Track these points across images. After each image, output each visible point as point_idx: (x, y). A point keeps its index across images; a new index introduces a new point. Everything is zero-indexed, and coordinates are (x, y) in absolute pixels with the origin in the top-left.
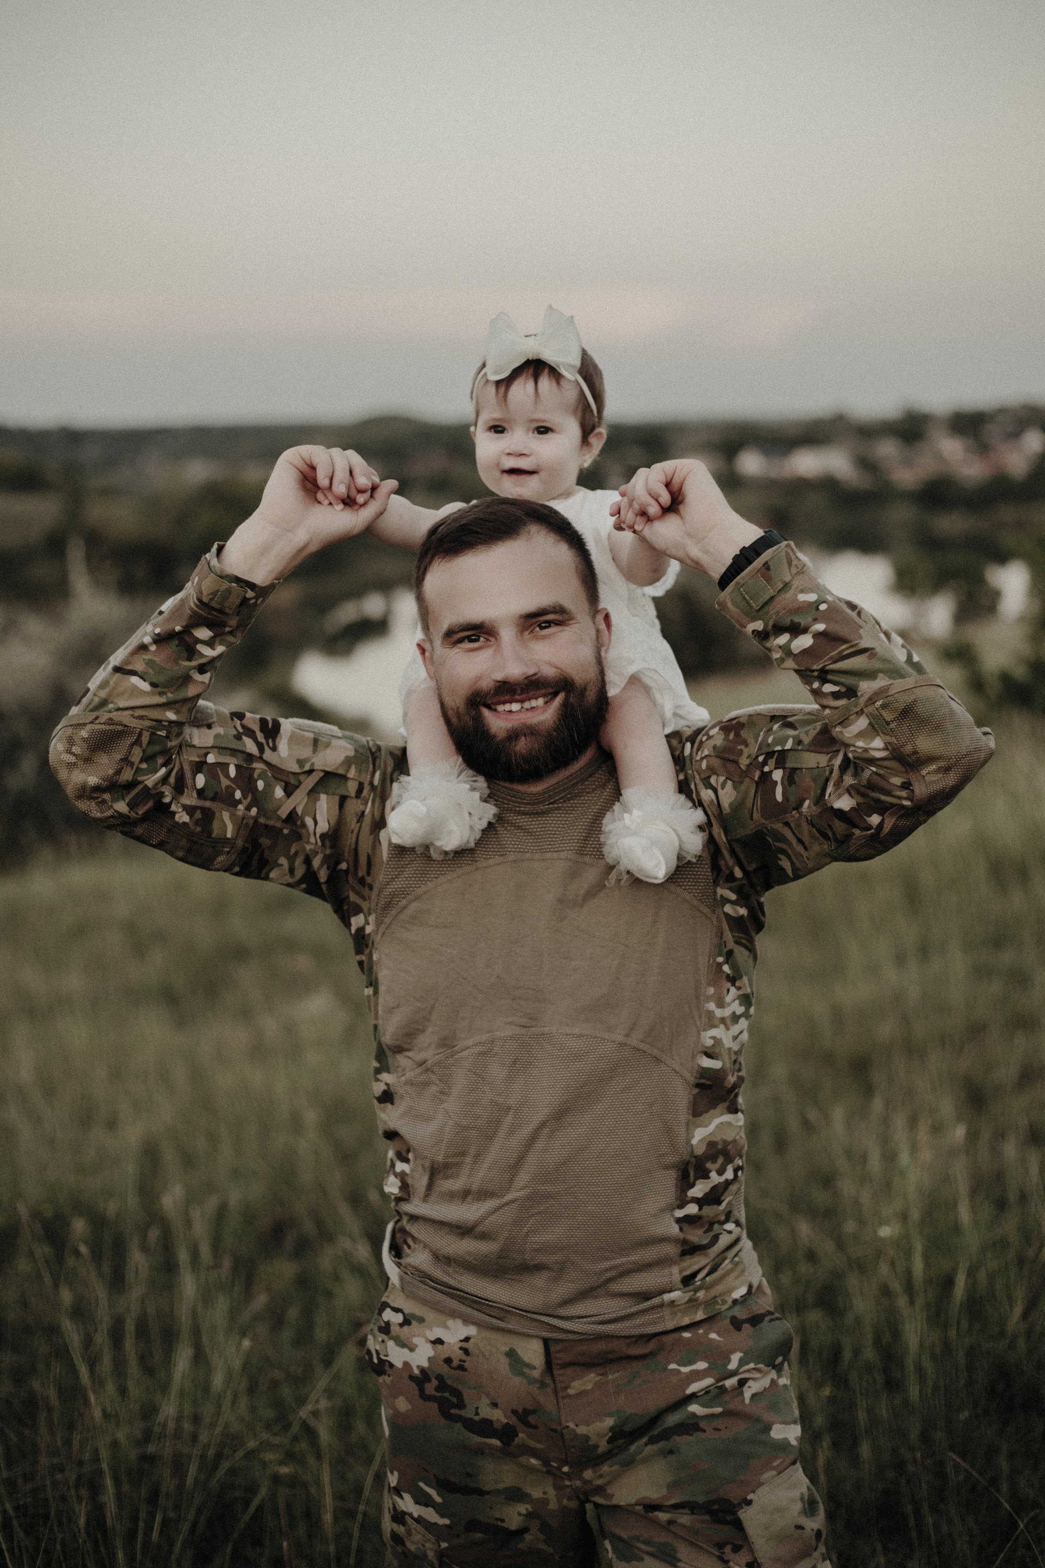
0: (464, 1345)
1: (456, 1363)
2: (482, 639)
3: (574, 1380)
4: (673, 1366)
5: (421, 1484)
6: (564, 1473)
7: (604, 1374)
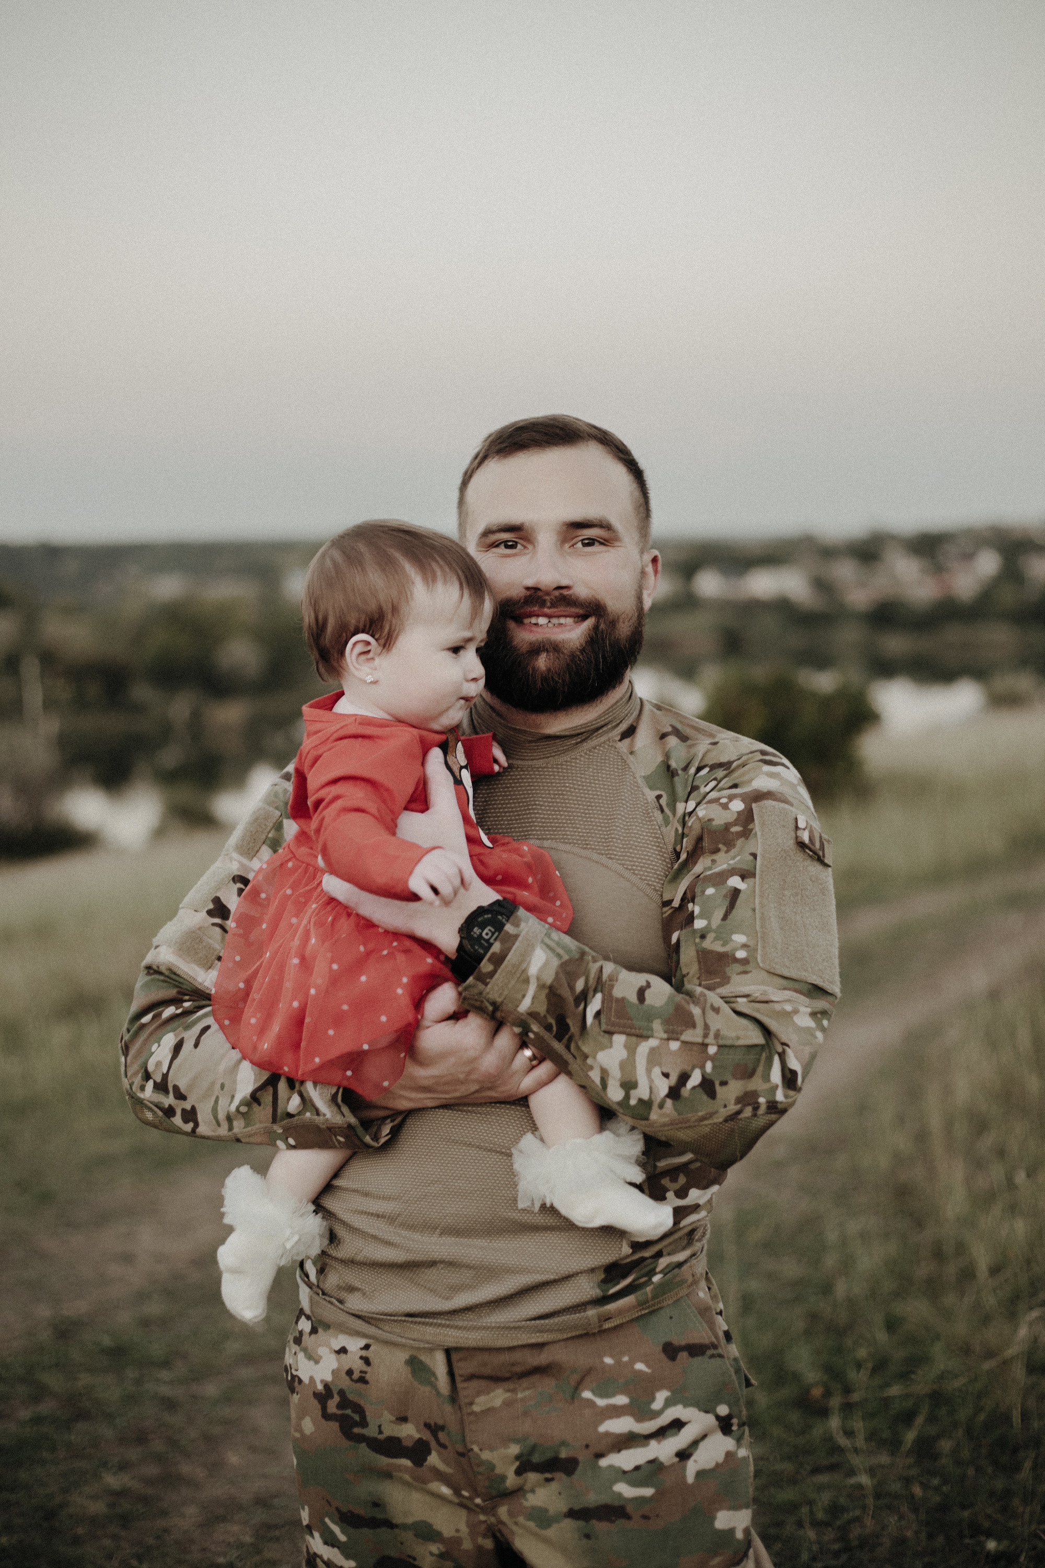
0: (364, 1353)
1: (356, 1375)
2: (519, 546)
3: (478, 1394)
4: (587, 1394)
5: (327, 1520)
6: (477, 1505)
7: (513, 1391)
